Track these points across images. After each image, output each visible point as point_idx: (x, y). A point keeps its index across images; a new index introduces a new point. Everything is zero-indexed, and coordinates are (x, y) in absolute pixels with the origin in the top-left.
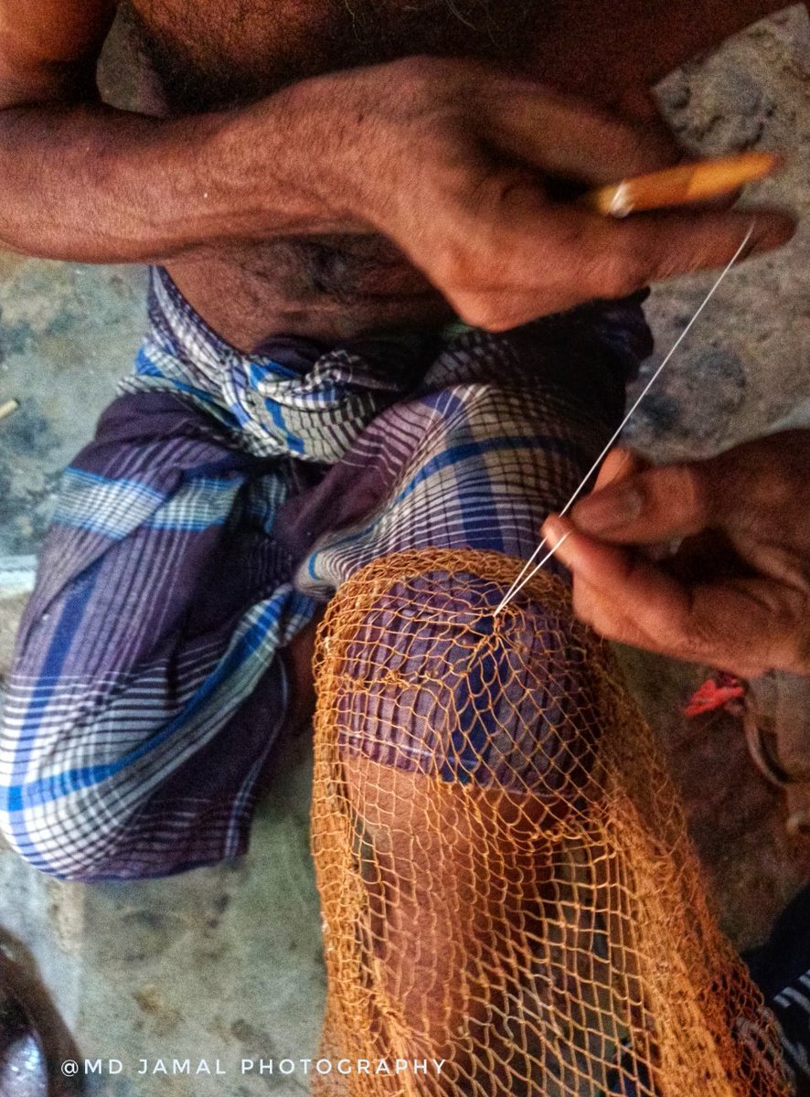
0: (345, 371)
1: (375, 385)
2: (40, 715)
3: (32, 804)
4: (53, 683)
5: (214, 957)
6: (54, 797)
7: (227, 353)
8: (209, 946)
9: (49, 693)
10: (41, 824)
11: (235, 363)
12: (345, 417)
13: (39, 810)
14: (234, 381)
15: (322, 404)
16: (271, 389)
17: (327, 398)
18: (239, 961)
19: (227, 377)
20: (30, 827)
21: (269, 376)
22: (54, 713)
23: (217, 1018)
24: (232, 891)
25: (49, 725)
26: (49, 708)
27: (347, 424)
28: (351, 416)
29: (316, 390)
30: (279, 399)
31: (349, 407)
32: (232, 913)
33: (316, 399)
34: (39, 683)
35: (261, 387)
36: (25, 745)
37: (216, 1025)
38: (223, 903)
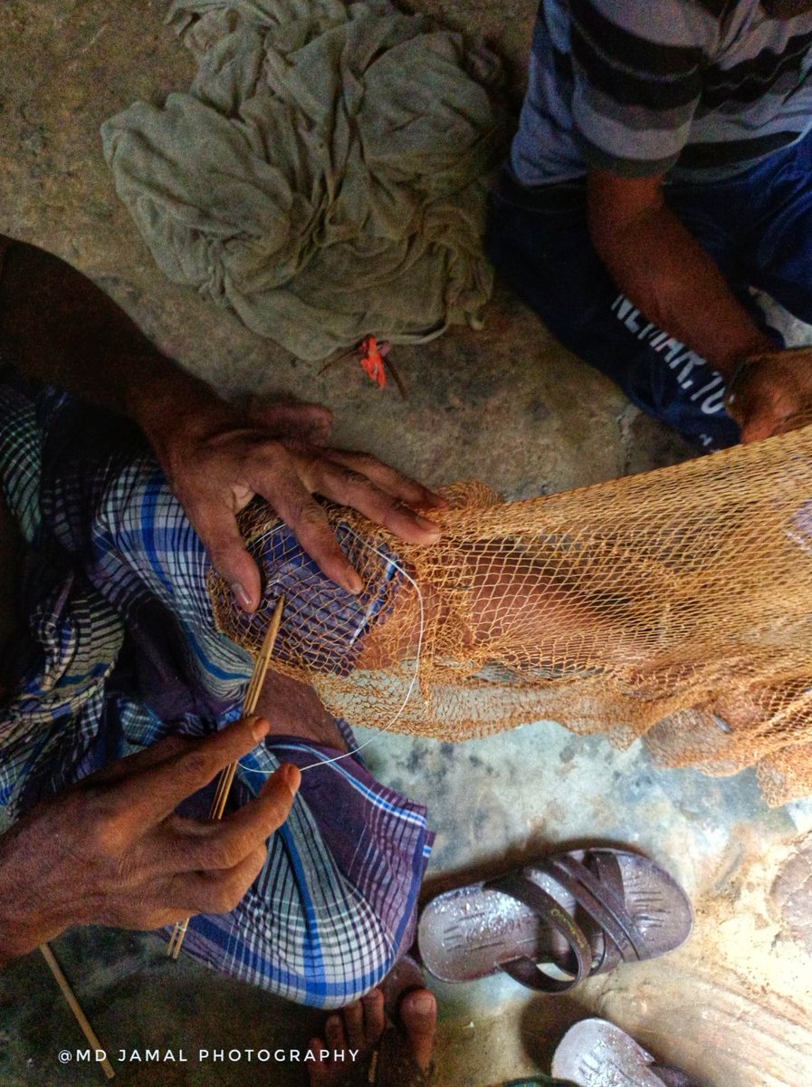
0: (48, 618)
1: (64, 596)
2: (255, 956)
3: (323, 975)
4: (234, 939)
5: (513, 772)
6: (320, 956)
7: (7, 713)
8: (505, 774)
9: (240, 945)
10: (339, 970)
11: (16, 707)
12: (88, 625)
13: (328, 970)
14: (31, 712)
15: (72, 642)
16: (49, 681)
17: (68, 638)
18: (518, 752)
19: (27, 716)
20: (340, 980)
21: (37, 680)
22: (256, 945)
23: (557, 772)
24: (467, 753)
25: (264, 951)
26: (252, 949)
27: (93, 626)
28: (88, 621)
29: (60, 645)
30: (58, 676)
31: (81, 621)
32: (484, 755)
33: (66, 646)
34: (231, 953)
35: (45, 688)
36: (276, 974)
37: (562, 774)
38: (475, 761)
